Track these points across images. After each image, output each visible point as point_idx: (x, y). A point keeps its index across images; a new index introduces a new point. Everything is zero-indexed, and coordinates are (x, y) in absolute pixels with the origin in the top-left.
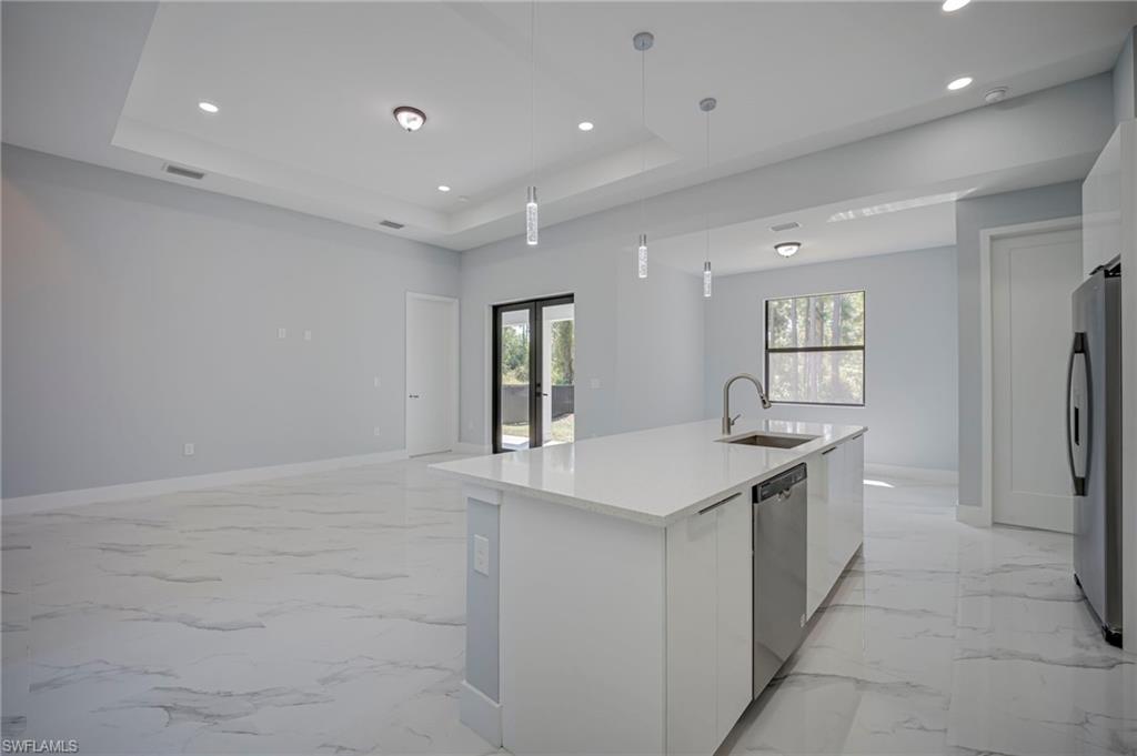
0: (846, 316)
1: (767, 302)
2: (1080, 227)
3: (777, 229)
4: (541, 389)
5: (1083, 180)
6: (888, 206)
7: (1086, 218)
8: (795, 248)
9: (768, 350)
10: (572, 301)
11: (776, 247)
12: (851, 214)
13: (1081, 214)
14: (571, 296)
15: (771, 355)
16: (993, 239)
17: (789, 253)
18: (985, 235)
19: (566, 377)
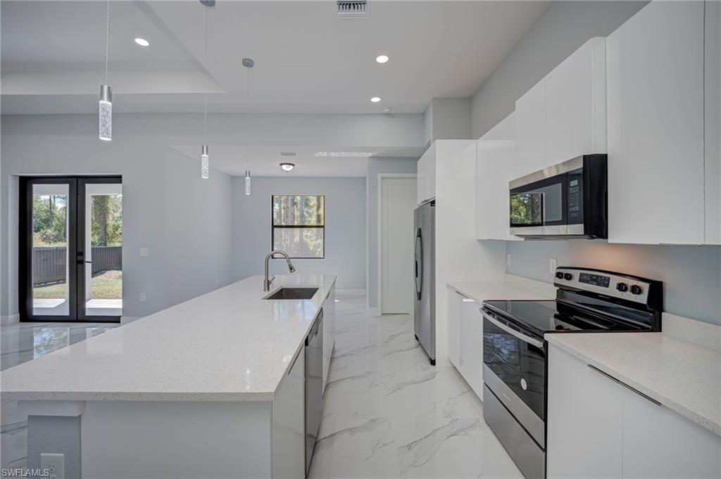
0: (307, 205)
1: (273, 196)
2: (416, 178)
3: (284, 154)
4: (84, 257)
5: (418, 158)
6: (343, 153)
7: (419, 175)
8: (292, 167)
9: (274, 227)
10: (121, 182)
11: (281, 164)
12: (325, 154)
13: (416, 172)
14: (120, 177)
15: (275, 229)
16: (382, 178)
17: (289, 169)
18: (380, 176)
19: (101, 239)
